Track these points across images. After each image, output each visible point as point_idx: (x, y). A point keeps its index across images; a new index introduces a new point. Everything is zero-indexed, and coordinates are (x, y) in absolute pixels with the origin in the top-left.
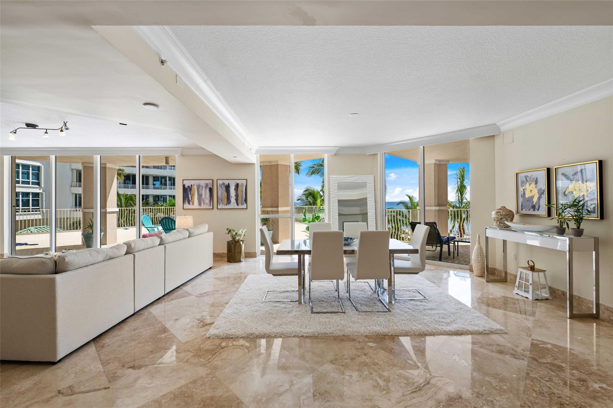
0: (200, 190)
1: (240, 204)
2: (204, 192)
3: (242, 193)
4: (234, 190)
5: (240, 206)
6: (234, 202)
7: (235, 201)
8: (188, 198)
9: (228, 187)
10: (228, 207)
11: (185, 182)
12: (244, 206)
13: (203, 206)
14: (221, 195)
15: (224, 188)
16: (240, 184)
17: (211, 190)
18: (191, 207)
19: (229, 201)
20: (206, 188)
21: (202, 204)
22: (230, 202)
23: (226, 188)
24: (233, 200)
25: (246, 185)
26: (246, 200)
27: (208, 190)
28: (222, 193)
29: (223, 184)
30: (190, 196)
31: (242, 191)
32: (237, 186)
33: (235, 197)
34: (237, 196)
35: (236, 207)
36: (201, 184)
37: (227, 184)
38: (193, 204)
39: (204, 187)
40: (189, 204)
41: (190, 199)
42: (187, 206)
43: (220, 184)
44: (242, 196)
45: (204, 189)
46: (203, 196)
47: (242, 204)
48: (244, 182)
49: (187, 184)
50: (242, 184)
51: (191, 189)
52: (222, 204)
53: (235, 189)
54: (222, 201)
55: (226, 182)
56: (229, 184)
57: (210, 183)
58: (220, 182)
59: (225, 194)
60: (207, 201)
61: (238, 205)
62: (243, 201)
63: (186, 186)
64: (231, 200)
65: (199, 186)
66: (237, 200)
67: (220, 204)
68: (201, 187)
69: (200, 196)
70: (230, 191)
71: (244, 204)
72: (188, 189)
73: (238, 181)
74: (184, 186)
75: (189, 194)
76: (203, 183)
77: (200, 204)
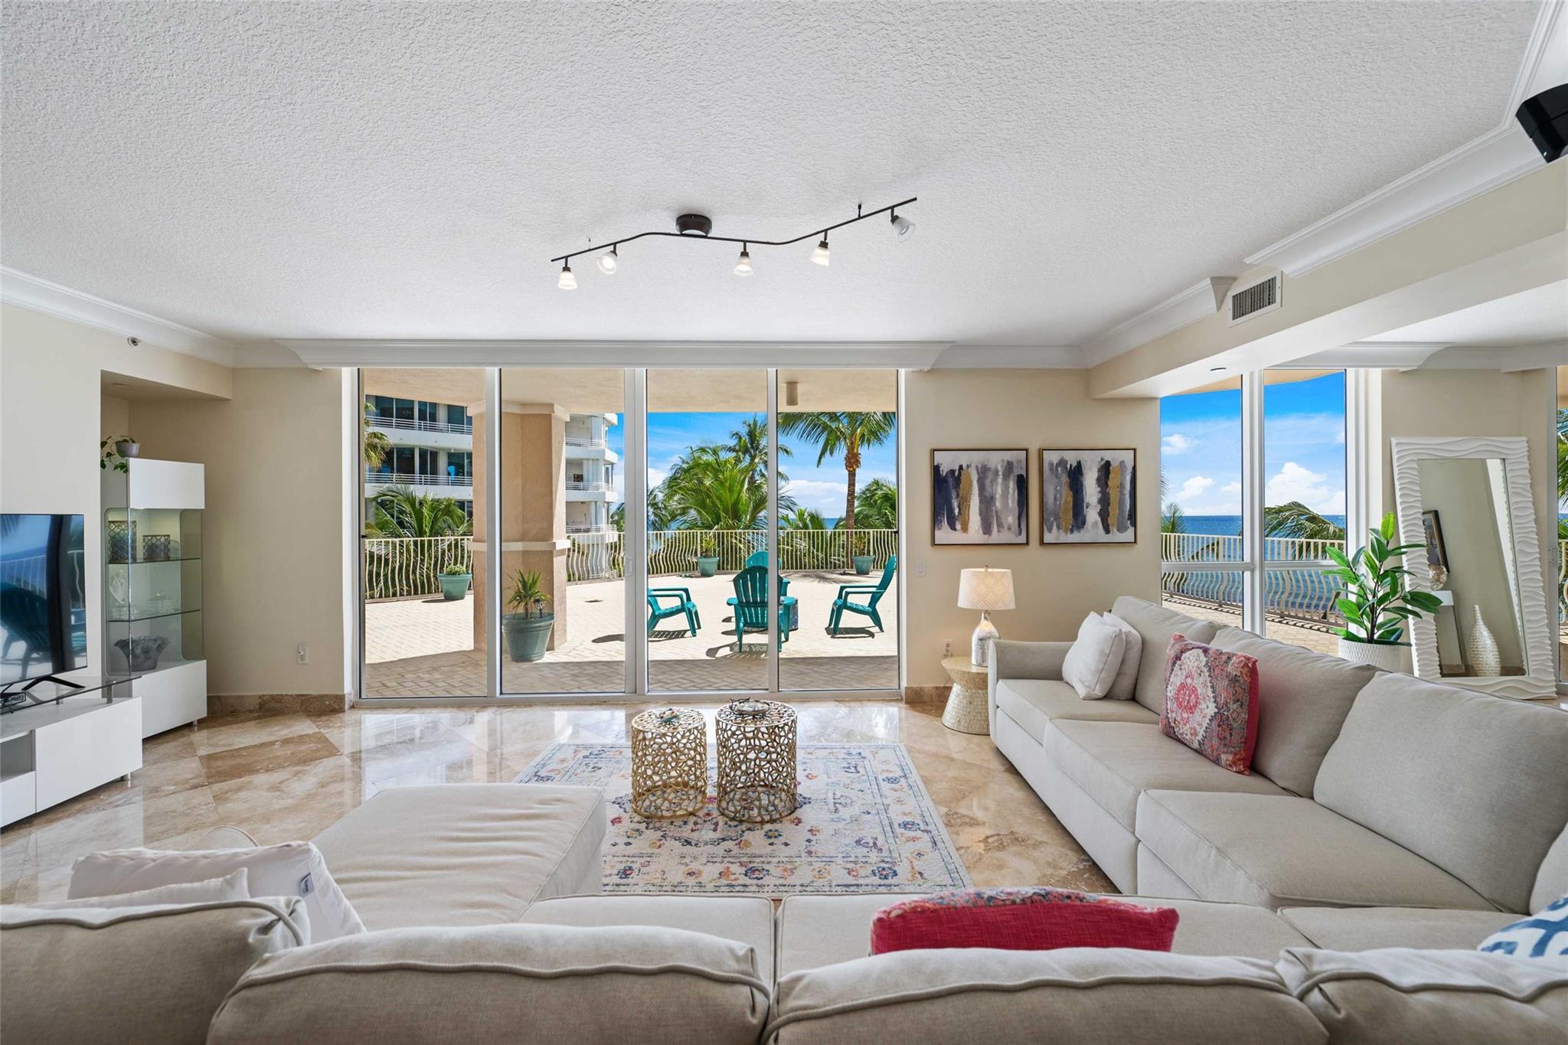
0: (987, 482)
1: (1114, 529)
2: (999, 490)
3: (1122, 493)
4: (1095, 482)
5: (1116, 536)
6: (1096, 523)
7: (1099, 519)
8: (951, 510)
9: (1075, 475)
10: (1075, 537)
11: (939, 458)
12: (1128, 537)
13: (996, 537)
14: (1055, 499)
15: (1065, 479)
16: (1114, 464)
17: (1022, 483)
18: (957, 537)
19: (1081, 518)
20: (1006, 477)
21: (995, 529)
22: (1084, 523)
23: (1069, 477)
24: (1092, 515)
25: (1134, 468)
26: (1133, 517)
27: (1012, 485)
28: (1057, 491)
29: (1062, 463)
30: (955, 504)
31: (1122, 486)
32: (1106, 469)
33: (1099, 507)
34: (1105, 501)
35: (1100, 535)
36: (992, 465)
37: (1075, 464)
38: (965, 529)
39: (1000, 473)
40: (953, 528)
41: (956, 511)
42: (944, 534)
43: (1051, 464)
44: (1121, 502)
45: (1000, 480)
46: (998, 504)
47: (1121, 529)
48: (1128, 456)
49: (947, 462)
50: (1122, 463)
51: (958, 480)
52: (1059, 528)
53: (1098, 480)
54: (1057, 518)
55: (1072, 458)
56: (1079, 463)
57: (1019, 462)
58: (1052, 457)
59: (1067, 497)
60: (1011, 519)
61: (1107, 530)
62: (1123, 518)
63: (944, 470)
64: (1085, 517)
65: (983, 471)
66: (1104, 515)
67: (1050, 530)
68: (990, 475)
69: (987, 501)
70: (1082, 486)
71: (1126, 529)
72: (951, 480)
73: (1108, 456)
74: (936, 469)
75: (954, 495)
76: (996, 460)
77: (987, 529)
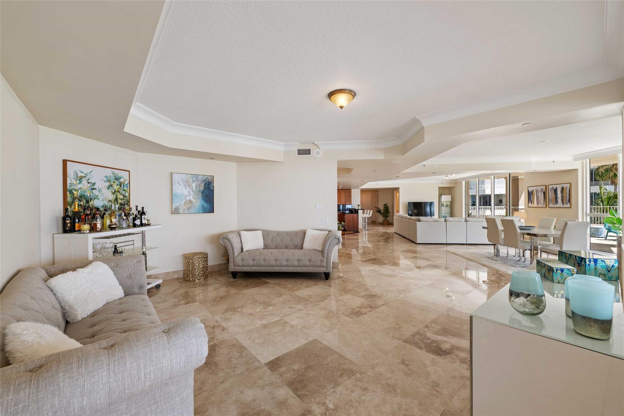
0: (538, 193)
1: (565, 204)
2: (540, 195)
3: (567, 195)
4: (560, 192)
5: (565, 206)
6: (560, 202)
7: (561, 201)
8: (531, 200)
9: (556, 190)
10: (556, 206)
12: (568, 205)
13: (539, 206)
14: (551, 196)
15: (553, 192)
16: (564, 188)
17: (544, 193)
18: (532, 205)
19: (557, 201)
20: (541, 192)
21: (539, 204)
22: (558, 202)
23: (554, 191)
24: (560, 200)
25: (570, 188)
26: (569, 201)
27: (542, 194)
28: (551, 195)
29: (553, 188)
30: (532, 198)
31: (567, 193)
32: (563, 188)
33: (561, 198)
34: (562, 197)
35: (561, 205)
36: (538, 189)
37: (555, 188)
38: (534, 204)
39: (540, 191)
40: (532, 203)
41: (532, 200)
42: (530, 205)
43: (550, 188)
44: (566, 197)
45: (540, 193)
46: (540, 198)
47: (567, 204)
48: (568, 185)
49: (530, 189)
50: (567, 187)
51: (532, 193)
52: (552, 203)
53: (561, 192)
54: (552, 201)
55: (555, 187)
56: (556, 188)
57: (544, 188)
58: (550, 187)
59: (554, 196)
60: (542, 202)
61: (563, 204)
62: (567, 201)
63: (530, 191)
64: (558, 201)
65: (537, 191)
66: (562, 200)
67: (550, 204)
68: (538, 192)
69: (538, 197)
70: (557, 193)
72: (531, 193)
73: (563, 185)
74: (528, 191)
75: (532, 196)
76: (539, 188)
77: (538, 204)
